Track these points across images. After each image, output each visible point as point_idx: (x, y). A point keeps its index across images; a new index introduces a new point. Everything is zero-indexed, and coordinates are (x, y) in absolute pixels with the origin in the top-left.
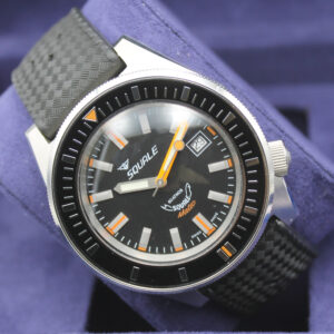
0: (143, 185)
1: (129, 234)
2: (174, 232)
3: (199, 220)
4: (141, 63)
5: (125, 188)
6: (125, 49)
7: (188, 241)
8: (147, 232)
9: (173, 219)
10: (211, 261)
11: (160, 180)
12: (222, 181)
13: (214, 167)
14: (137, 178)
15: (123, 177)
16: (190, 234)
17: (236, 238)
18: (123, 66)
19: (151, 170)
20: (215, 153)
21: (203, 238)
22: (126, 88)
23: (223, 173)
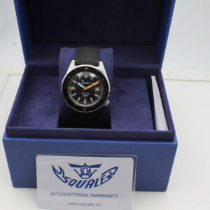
0: (82, 86)
1: (73, 92)
2: (79, 98)
3: (85, 100)
4: (101, 67)
5: (79, 84)
6: (101, 63)
8: (75, 94)
9: (81, 96)
10: (81, 108)
11: (86, 88)
12: (95, 98)
13: (96, 95)
14: (83, 85)
15: (80, 82)
16: (81, 101)
17: (88, 109)
18: (98, 65)
19: (86, 85)
20: (98, 93)
21: (83, 104)
22: (96, 70)
23: (96, 97)
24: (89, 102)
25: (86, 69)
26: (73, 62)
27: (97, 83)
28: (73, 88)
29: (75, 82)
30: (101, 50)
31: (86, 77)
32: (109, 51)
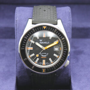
0: (41, 46)
1: (31, 52)
2: (38, 59)
3: (44, 61)
4: (60, 26)
5: (37, 44)
8: (33, 54)
10: (40, 70)
11: (44, 49)
12: (54, 59)
13: (55, 55)
15: (39, 42)
16: (40, 62)
17: (47, 70)
18: (57, 24)
19: (44, 45)
20: (57, 53)
22: (55, 29)
24: (48, 62)
25: (45, 27)
26: (30, 21)
27: (56, 43)
28: (31, 48)
29: (32, 42)
30: (59, 9)
31: (44, 36)
32: (67, 9)
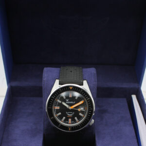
0: (67, 106)
1: (57, 111)
2: (64, 118)
3: (70, 120)
4: (85, 87)
5: (64, 104)
6: (85, 82)
7: (65, 121)
8: (60, 113)
9: (66, 116)
10: (66, 128)
11: (71, 108)
12: (80, 118)
13: (80, 114)
14: (67, 104)
15: (65, 102)
17: (73, 128)
19: (70, 105)
21: (68, 123)
22: (80, 89)
24: (74, 121)
25: (71, 88)
26: (57, 81)
27: (81, 102)
28: (57, 108)
29: (59, 101)
30: (85, 70)
31: (70, 96)
32: (93, 70)
